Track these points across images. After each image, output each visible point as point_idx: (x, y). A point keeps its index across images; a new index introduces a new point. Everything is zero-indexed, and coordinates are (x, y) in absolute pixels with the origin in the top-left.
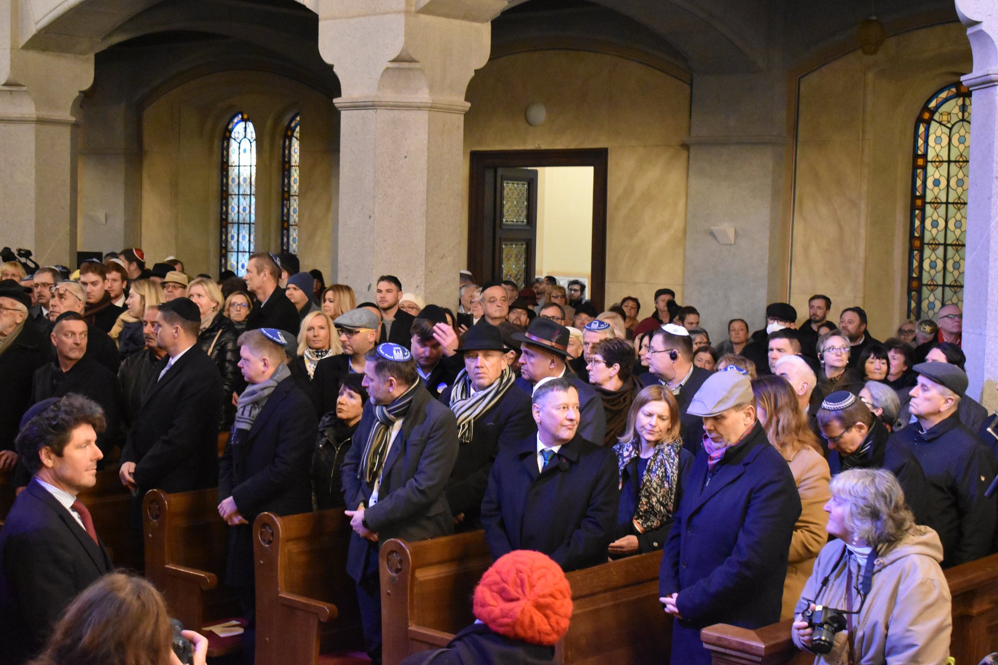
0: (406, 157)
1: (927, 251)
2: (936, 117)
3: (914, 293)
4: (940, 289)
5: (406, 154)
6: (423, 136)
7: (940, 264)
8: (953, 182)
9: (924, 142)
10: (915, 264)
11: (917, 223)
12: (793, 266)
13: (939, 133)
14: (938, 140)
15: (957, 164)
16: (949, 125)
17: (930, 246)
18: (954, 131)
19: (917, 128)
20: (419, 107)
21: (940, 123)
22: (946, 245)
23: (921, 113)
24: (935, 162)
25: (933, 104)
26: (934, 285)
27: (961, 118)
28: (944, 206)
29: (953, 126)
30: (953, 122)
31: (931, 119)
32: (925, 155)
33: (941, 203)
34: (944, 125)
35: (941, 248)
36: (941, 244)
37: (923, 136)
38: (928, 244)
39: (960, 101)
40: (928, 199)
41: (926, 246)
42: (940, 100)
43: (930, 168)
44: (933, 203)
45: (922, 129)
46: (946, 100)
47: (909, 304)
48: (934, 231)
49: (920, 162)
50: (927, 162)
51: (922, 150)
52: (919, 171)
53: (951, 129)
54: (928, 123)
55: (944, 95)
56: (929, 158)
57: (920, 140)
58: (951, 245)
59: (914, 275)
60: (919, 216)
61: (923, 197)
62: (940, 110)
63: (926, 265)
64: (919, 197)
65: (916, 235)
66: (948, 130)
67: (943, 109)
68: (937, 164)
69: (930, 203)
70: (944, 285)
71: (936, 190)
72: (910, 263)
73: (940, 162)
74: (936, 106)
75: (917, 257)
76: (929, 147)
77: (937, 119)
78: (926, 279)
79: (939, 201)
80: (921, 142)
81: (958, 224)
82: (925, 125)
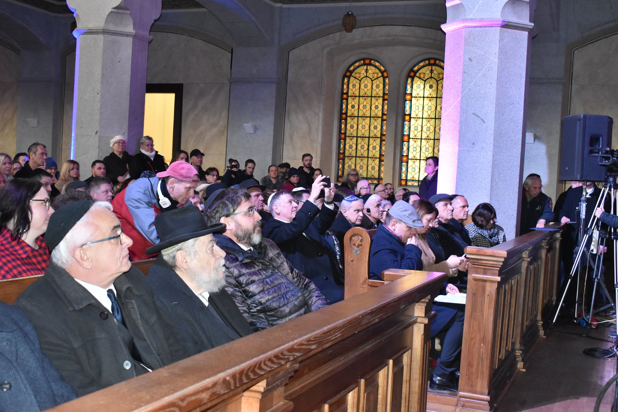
0: (119, 62)
1: (348, 140)
2: (353, 74)
3: (341, 161)
4: (354, 158)
5: (119, 60)
6: (130, 51)
7: (354, 147)
8: (361, 107)
9: (347, 86)
10: (342, 146)
11: (343, 126)
12: (284, 145)
13: (354, 83)
14: (354, 86)
15: (363, 98)
16: (360, 79)
18: (362, 82)
19: (343, 80)
20: (127, 35)
21: (355, 78)
22: (357, 137)
23: (346, 72)
24: (352, 96)
25: (351, 68)
26: (351, 157)
27: (366, 75)
29: (362, 79)
30: (361, 77)
31: (351, 75)
32: (347, 93)
33: (355, 117)
34: (357, 79)
35: (355, 138)
36: (355, 137)
38: (348, 136)
39: (365, 68)
40: (349, 115)
41: (347, 138)
42: (355, 66)
43: (350, 99)
44: (351, 116)
45: (346, 80)
46: (359, 66)
47: (339, 166)
48: (352, 130)
49: (345, 96)
50: (348, 96)
51: (346, 91)
52: (344, 101)
53: (360, 81)
54: (349, 78)
55: (357, 64)
56: (349, 95)
57: (345, 85)
58: (360, 137)
59: (341, 152)
60: (344, 123)
61: (346, 113)
62: (355, 72)
63: (347, 147)
64: (344, 114)
65: (343, 132)
66: (359, 81)
67: (356, 71)
68: (353, 97)
70: (356, 157)
71: (353, 110)
72: (339, 146)
73: (355, 96)
74: (353, 69)
75: (343, 143)
76: (349, 89)
77: (354, 76)
78: (347, 154)
79: (354, 116)
80: (345, 87)
81: (364, 127)
82: (348, 78)
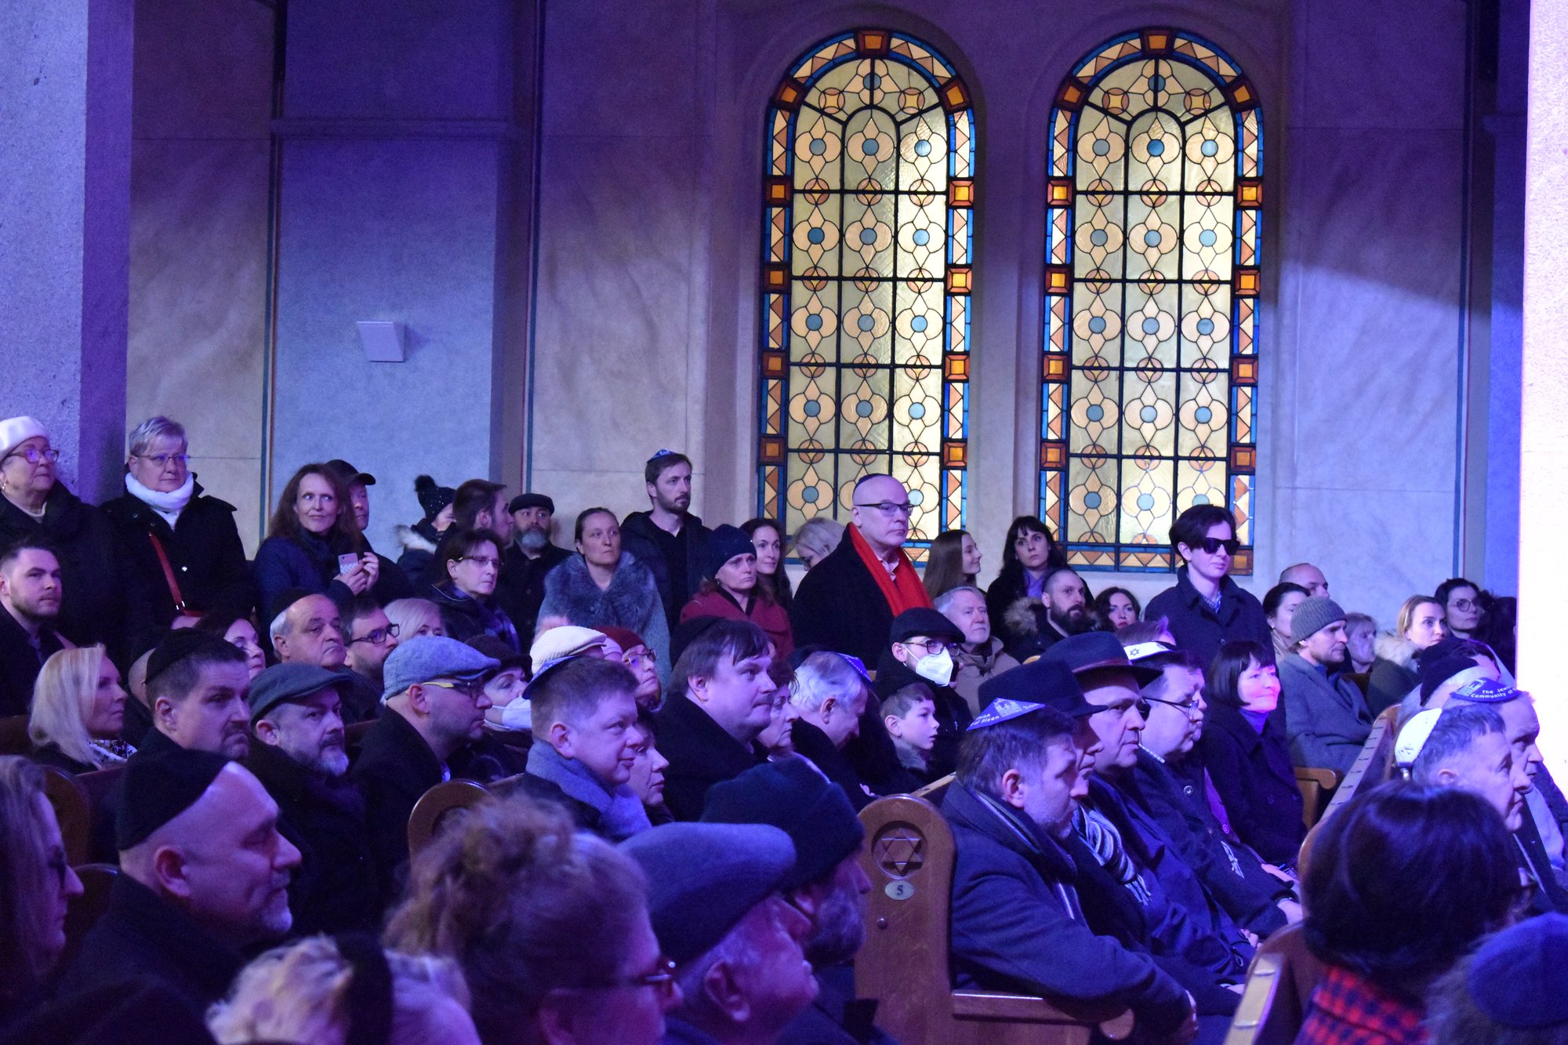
1: (798, 380)
2: (812, 97)
3: (769, 469)
4: (830, 458)
7: (828, 408)
8: (852, 236)
9: (786, 150)
10: (772, 407)
11: (774, 320)
13: (818, 132)
14: (817, 146)
15: (861, 197)
16: (842, 116)
17: (804, 369)
18: (852, 126)
19: (769, 121)
21: (822, 112)
22: (839, 366)
23: (779, 89)
24: (811, 192)
25: (804, 71)
26: (814, 451)
27: (868, 102)
28: (833, 285)
29: (850, 117)
30: (849, 109)
31: (801, 101)
32: (788, 179)
33: (828, 278)
34: (830, 116)
35: (831, 372)
36: (830, 365)
37: (783, 138)
38: (800, 364)
39: (865, 67)
40: (797, 271)
41: (794, 370)
42: (819, 64)
43: (801, 205)
44: (810, 278)
45: (780, 122)
46: (835, 63)
47: (761, 493)
48: (813, 338)
49: (778, 191)
50: (792, 191)
51: (783, 167)
52: (775, 211)
53: (845, 124)
54: (793, 111)
55: (828, 53)
56: (799, 185)
57: (776, 145)
58: (852, 366)
59: (770, 431)
60: (780, 307)
61: (786, 265)
62: (823, 84)
63: (796, 409)
64: (776, 266)
65: (773, 344)
66: (840, 127)
67: (826, 82)
68: (816, 196)
69: (802, 278)
70: (837, 451)
71: (816, 251)
72: (761, 406)
73: (822, 192)
74: (811, 76)
75: (777, 393)
76: (796, 160)
77: (815, 103)
78: (796, 438)
79: (822, 274)
80: (778, 150)
81: (865, 322)
82: (787, 114)
